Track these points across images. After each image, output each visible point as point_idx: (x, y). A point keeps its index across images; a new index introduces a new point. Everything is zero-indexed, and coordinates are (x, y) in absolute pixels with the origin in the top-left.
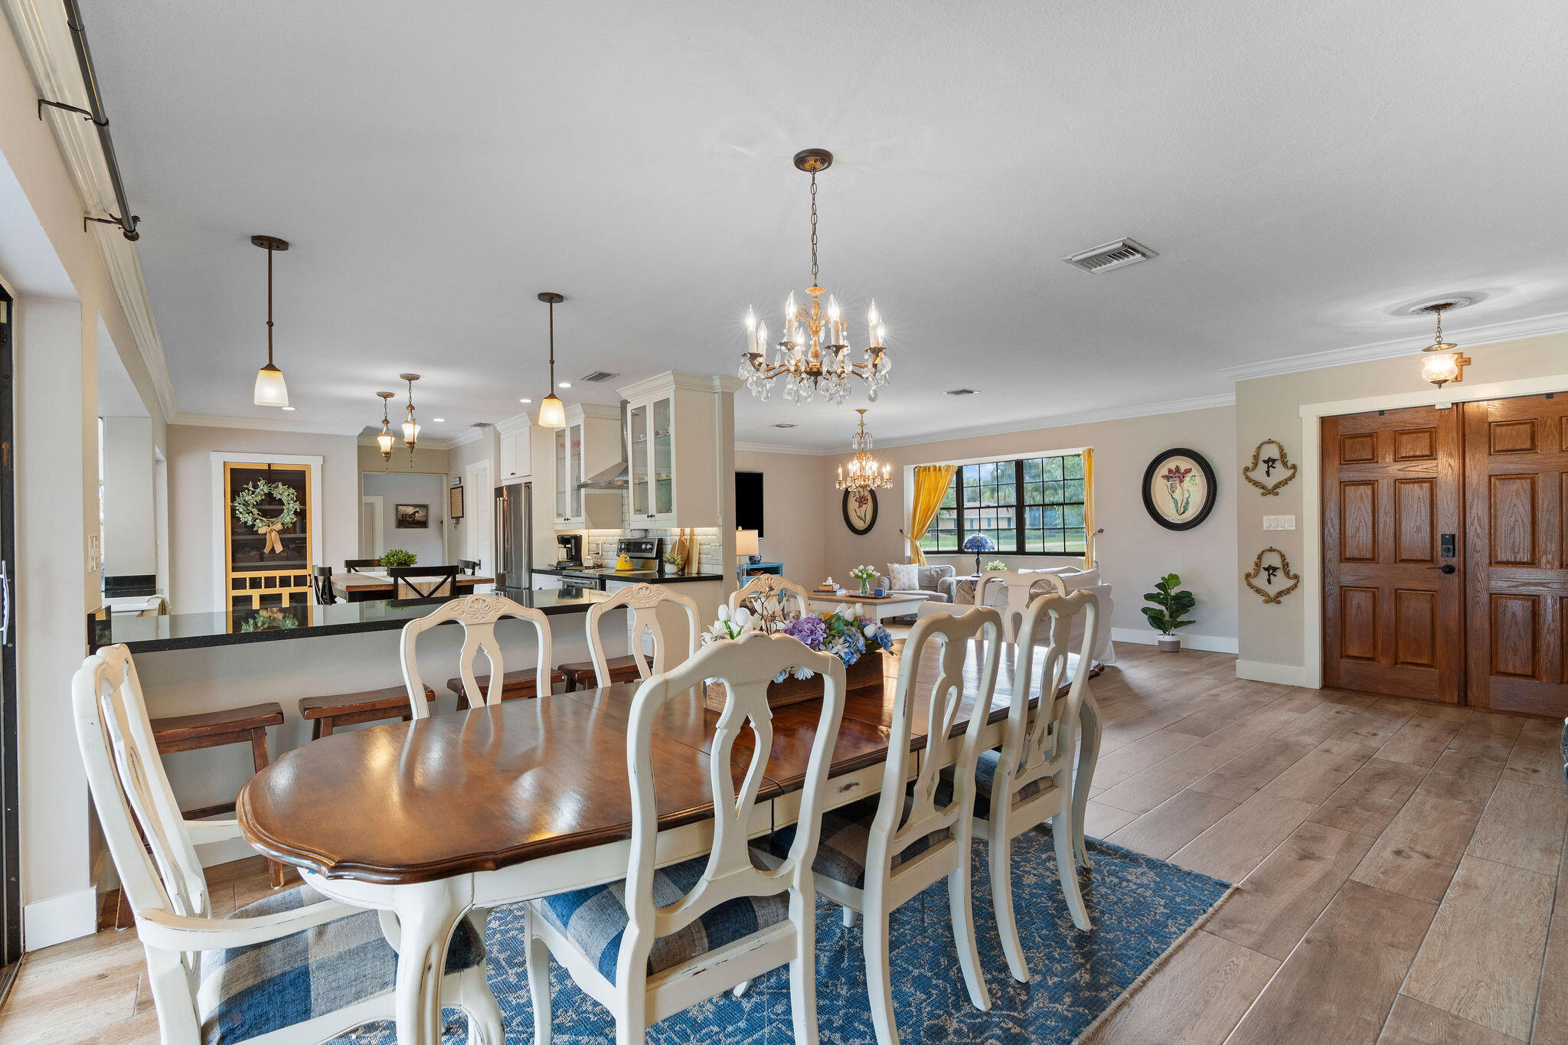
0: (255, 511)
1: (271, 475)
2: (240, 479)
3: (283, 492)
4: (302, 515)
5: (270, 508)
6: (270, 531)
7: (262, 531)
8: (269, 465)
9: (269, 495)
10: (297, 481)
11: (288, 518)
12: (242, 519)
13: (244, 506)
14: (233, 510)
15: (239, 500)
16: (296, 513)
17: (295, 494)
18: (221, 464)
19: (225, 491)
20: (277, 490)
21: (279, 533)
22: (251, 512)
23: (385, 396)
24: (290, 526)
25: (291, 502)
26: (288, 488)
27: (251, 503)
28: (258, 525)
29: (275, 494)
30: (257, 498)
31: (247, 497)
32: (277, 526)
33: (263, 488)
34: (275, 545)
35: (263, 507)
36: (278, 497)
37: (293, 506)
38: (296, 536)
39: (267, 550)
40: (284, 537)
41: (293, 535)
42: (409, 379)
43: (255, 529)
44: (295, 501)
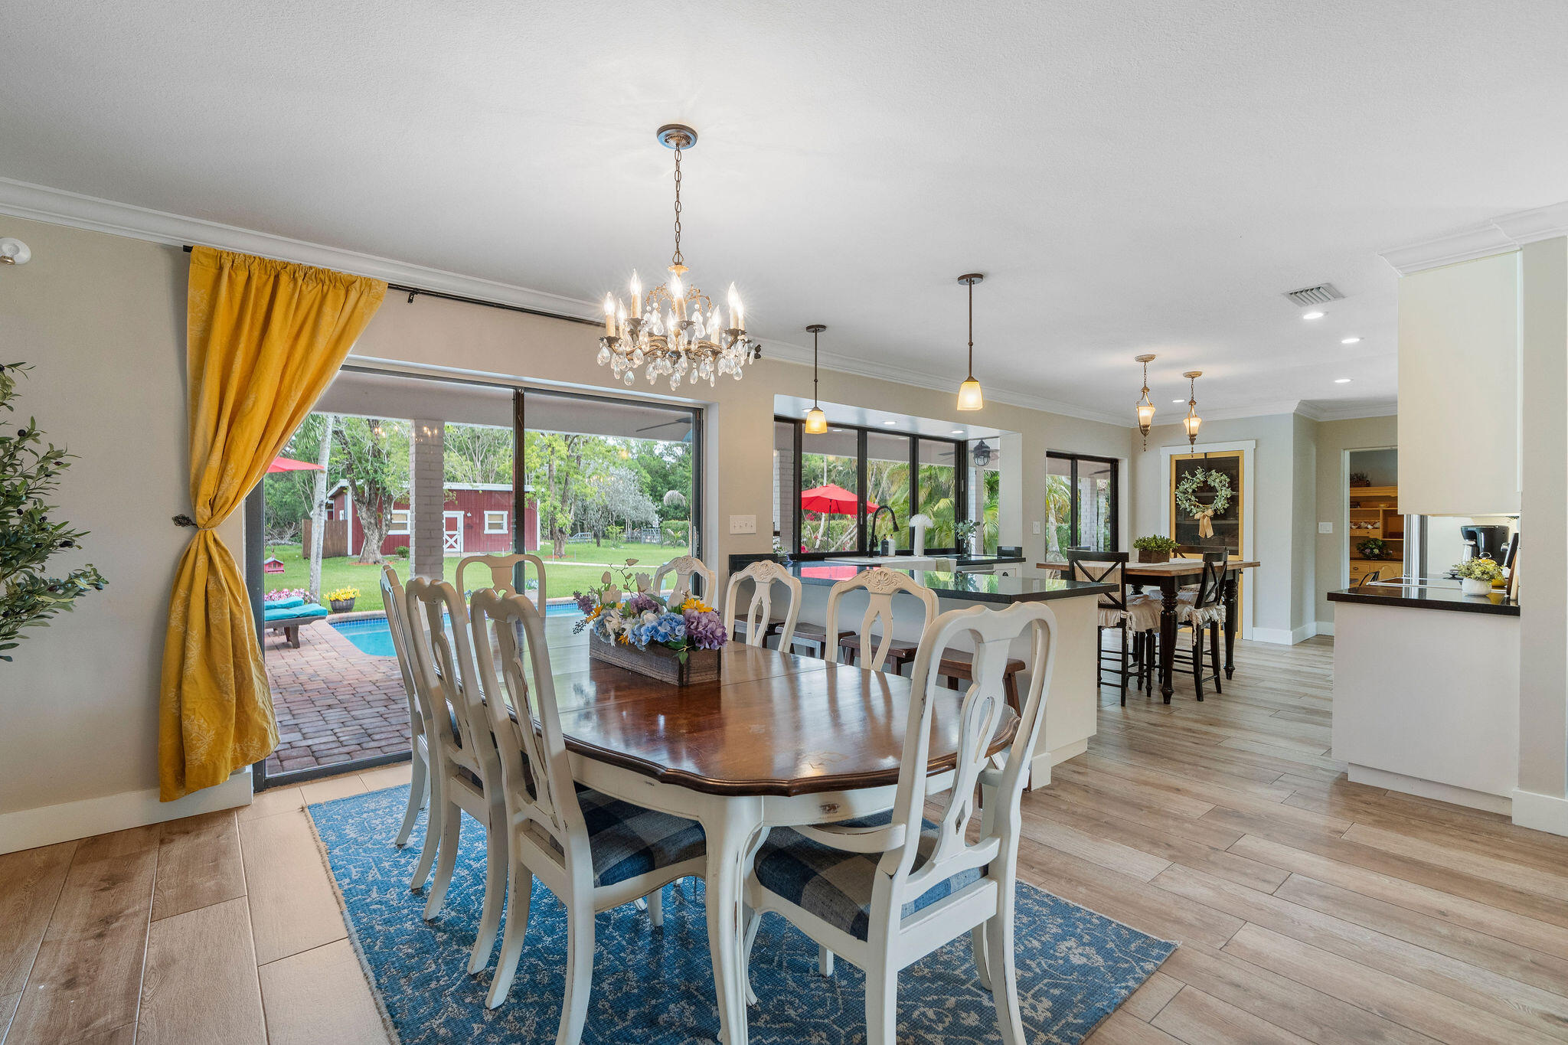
0: (1193, 498)
1: (1210, 464)
2: (1183, 468)
3: (1217, 479)
4: (1234, 501)
5: (1205, 495)
6: (1203, 517)
7: (1197, 517)
8: (1206, 454)
9: (1205, 482)
10: (1229, 467)
11: (1220, 504)
12: (1183, 506)
13: (1185, 493)
14: (1176, 498)
15: (1181, 488)
16: (1228, 499)
17: (1228, 480)
18: (1169, 457)
19: (1170, 480)
20: (1212, 478)
21: (1212, 519)
22: (1190, 500)
23: (1192, 376)
24: (1222, 512)
25: (1224, 488)
26: (1222, 475)
27: (1190, 491)
28: (1194, 511)
29: (1210, 482)
30: (1194, 486)
31: (1187, 486)
32: (1210, 512)
33: (1200, 476)
34: (1207, 530)
35: (1199, 494)
36: (1212, 485)
37: (1226, 492)
38: (1227, 522)
39: (1201, 534)
40: (1216, 522)
41: (1223, 522)
42: (1145, 362)
43: (1191, 515)
44: (1228, 488)
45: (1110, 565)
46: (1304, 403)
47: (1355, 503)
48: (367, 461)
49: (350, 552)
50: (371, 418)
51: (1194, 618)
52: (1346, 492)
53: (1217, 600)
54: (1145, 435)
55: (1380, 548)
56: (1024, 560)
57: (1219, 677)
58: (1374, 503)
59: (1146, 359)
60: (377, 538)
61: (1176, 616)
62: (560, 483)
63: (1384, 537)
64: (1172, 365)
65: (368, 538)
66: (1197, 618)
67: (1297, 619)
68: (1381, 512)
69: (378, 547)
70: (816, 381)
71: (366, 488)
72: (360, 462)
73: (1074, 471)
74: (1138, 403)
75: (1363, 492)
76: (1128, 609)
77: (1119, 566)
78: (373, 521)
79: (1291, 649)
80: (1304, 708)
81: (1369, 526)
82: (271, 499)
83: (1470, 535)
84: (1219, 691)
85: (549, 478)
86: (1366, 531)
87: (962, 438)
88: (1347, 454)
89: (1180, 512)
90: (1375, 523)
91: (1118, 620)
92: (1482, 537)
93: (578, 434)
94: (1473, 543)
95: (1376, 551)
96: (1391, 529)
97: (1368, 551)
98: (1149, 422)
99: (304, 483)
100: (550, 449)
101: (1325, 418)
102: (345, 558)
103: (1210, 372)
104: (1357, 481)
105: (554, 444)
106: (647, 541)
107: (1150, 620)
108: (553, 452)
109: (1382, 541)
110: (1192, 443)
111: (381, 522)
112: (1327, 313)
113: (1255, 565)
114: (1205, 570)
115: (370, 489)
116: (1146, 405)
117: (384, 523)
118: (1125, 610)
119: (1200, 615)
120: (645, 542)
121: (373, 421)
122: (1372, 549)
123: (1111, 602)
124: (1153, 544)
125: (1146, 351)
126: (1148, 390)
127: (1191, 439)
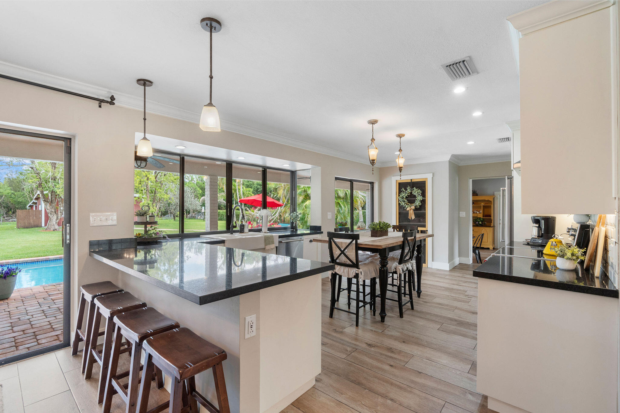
0: (406, 201)
1: (413, 184)
2: (402, 186)
3: (416, 192)
4: (423, 202)
5: (411, 199)
6: (410, 209)
7: (408, 209)
8: (411, 180)
9: (411, 193)
10: (421, 186)
11: (418, 203)
12: (402, 204)
13: (402, 198)
14: (399, 200)
15: (401, 195)
16: (421, 201)
17: (421, 192)
18: (395, 181)
19: (396, 192)
20: (414, 191)
21: (414, 210)
22: (405, 201)
23: (400, 136)
24: (419, 207)
25: (419, 196)
26: (418, 190)
27: (405, 197)
28: (406, 207)
29: (413, 193)
30: (406, 195)
31: (403, 195)
32: (413, 207)
33: (409, 190)
34: (412, 216)
35: (409, 199)
36: (414, 194)
37: (420, 198)
38: (421, 212)
39: (409, 218)
40: (416, 212)
41: (419, 212)
42: (373, 124)
43: (405, 208)
44: (421, 196)
45: (349, 241)
46: (453, 156)
47: (474, 203)
48: (49, 182)
49: (43, 225)
50: (52, 162)
51: (398, 270)
52: (471, 198)
53: (411, 258)
54: (373, 165)
55: (482, 222)
56: (322, 233)
57: (412, 301)
58: (479, 203)
59: (373, 122)
60: (55, 218)
61: (387, 270)
62: (152, 193)
63: (483, 217)
64: (388, 128)
65: (50, 218)
66: (399, 270)
67: (451, 257)
68: (482, 206)
69: (56, 223)
70: (145, 119)
71: (50, 195)
72: (46, 183)
73: (352, 188)
74: (368, 146)
75: (477, 198)
76: (360, 267)
77: (354, 242)
78: (53, 210)
79: (448, 273)
80: (456, 320)
81: (478, 212)
82: (12, 200)
83: (536, 221)
84: (412, 308)
85: (147, 191)
86: (477, 214)
87: (293, 169)
88: (471, 180)
89: (400, 207)
90: (480, 211)
91: (354, 274)
92: (543, 222)
93: (160, 171)
94: (537, 225)
95: (480, 223)
96: (486, 213)
97: (477, 223)
98: (375, 158)
99: (29, 192)
100: (146, 178)
101: (462, 164)
102: (41, 228)
103: (411, 134)
104: (475, 194)
105: (148, 176)
106: (198, 218)
107: (374, 272)
108: (148, 179)
109: (483, 219)
110: (400, 172)
111: (58, 211)
112: (467, 88)
113: (432, 236)
114: (403, 242)
115: (52, 195)
116: (373, 148)
117: (59, 211)
118: (358, 268)
119: (401, 268)
120: (197, 219)
121: (53, 163)
122: (479, 222)
123: (351, 263)
124: (378, 227)
125: (373, 117)
126: (374, 140)
127: (400, 170)
